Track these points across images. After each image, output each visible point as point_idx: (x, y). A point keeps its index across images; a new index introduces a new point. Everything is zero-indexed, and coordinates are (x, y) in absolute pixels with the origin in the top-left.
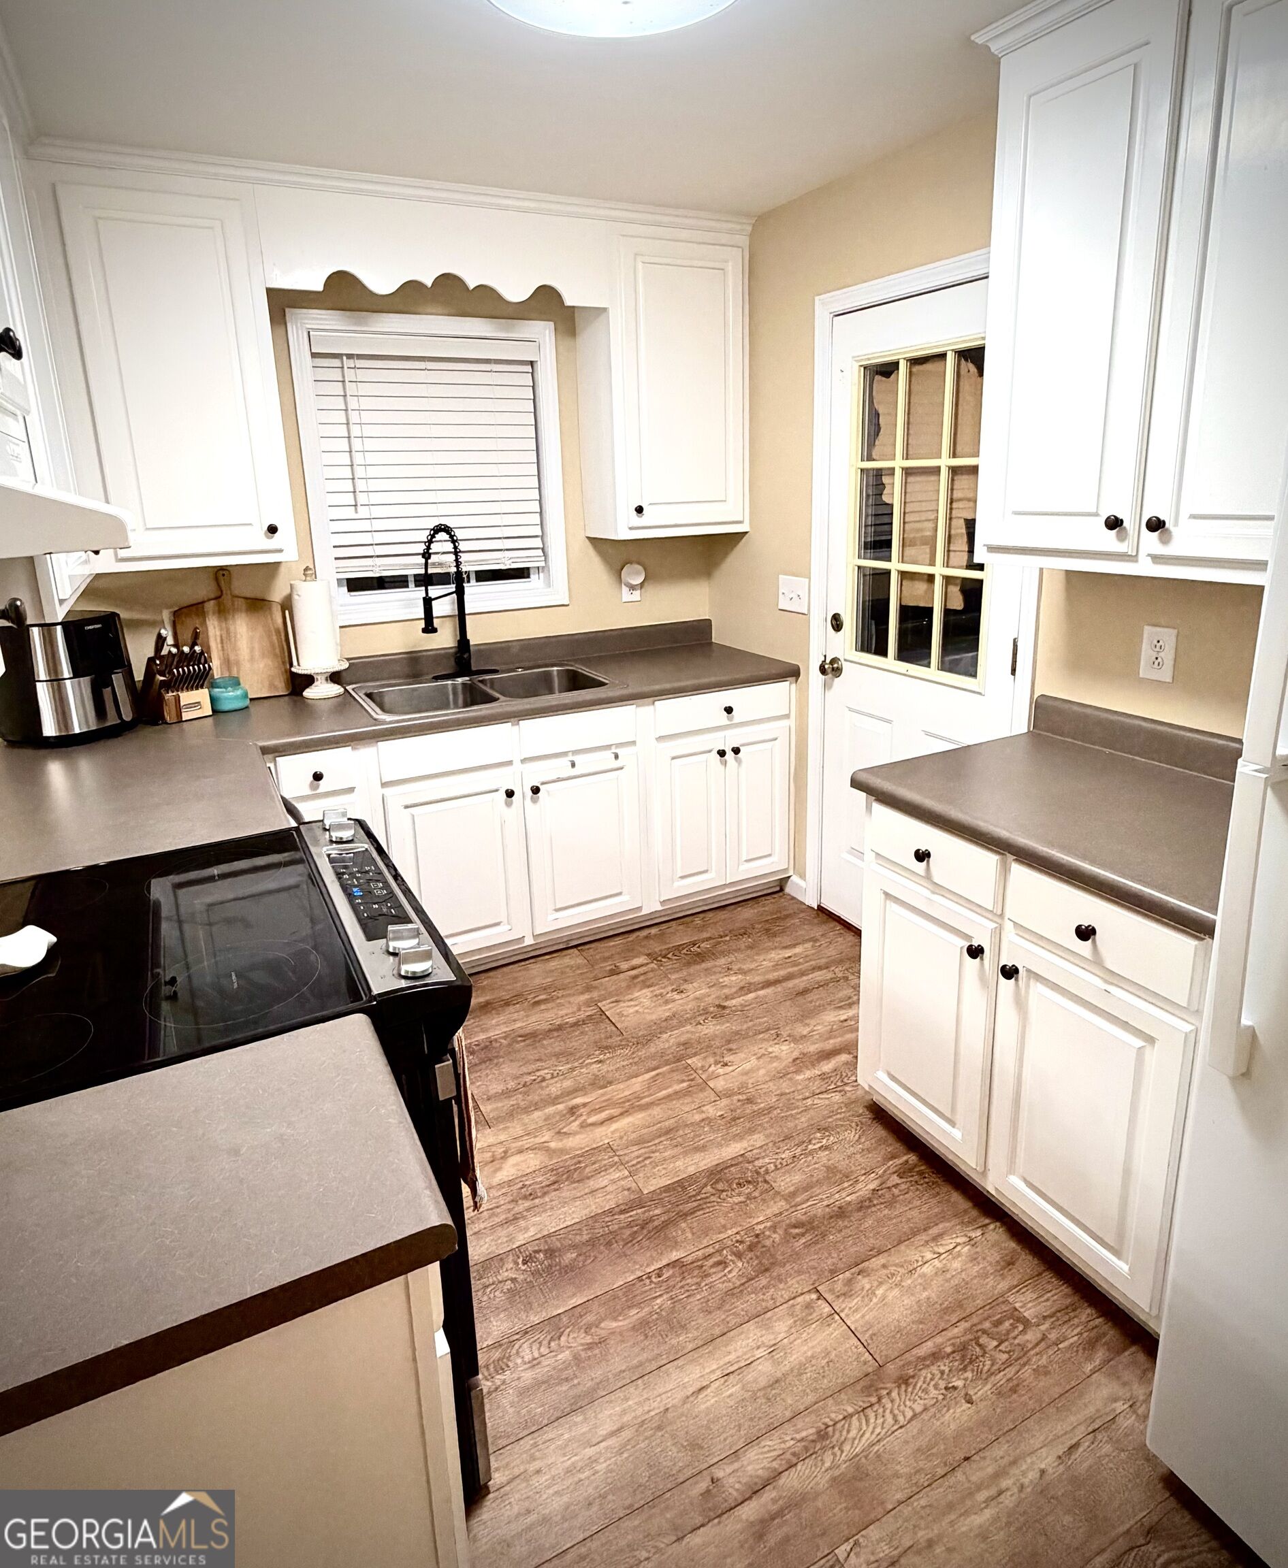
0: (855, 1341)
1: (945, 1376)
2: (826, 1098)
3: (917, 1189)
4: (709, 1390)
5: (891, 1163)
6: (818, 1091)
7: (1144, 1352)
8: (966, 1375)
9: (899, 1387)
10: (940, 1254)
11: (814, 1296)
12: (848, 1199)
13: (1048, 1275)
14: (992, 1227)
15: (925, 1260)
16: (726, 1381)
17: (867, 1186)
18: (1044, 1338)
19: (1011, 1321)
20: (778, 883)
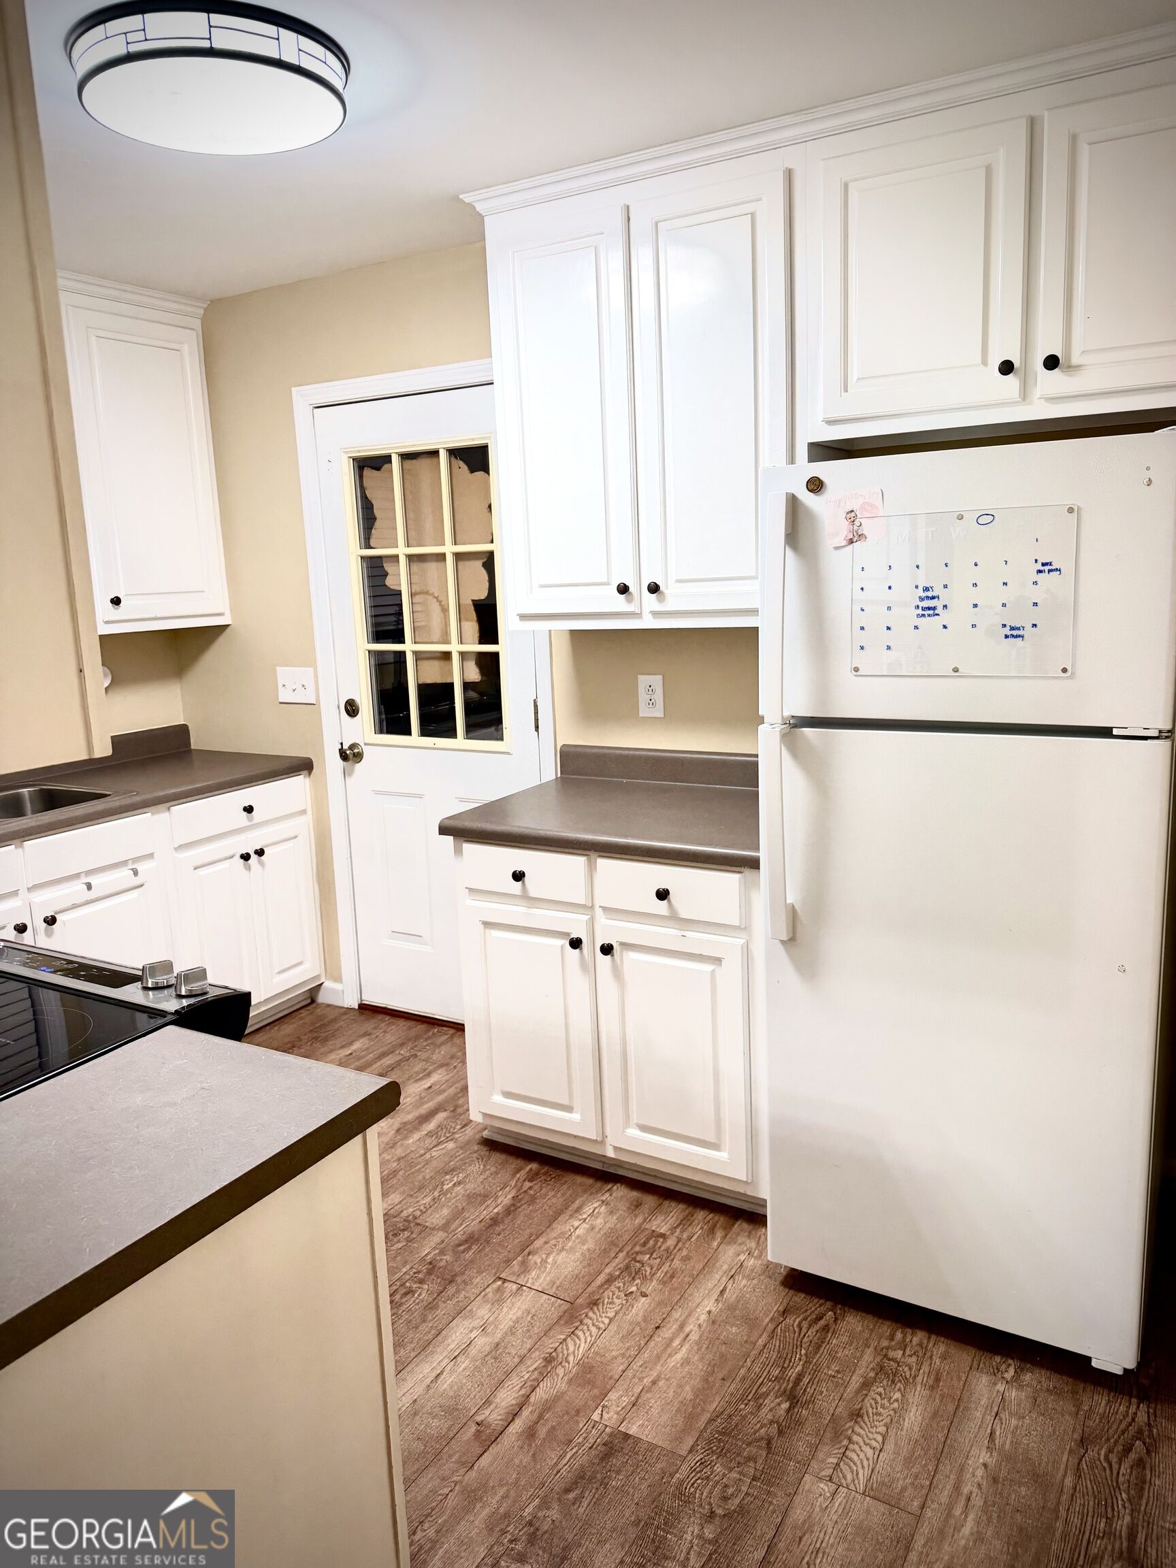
0: (547, 1296)
1: (622, 1289)
2: (443, 1149)
3: (548, 1185)
4: (445, 1374)
5: (518, 1175)
6: (432, 1146)
7: (746, 1222)
8: (636, 1282)
9: (592, 1309)
10: (586, 1219)
11: (499, 1283)
12: (495, 1211)
13: (667, 1203)
14: (615, 1187)
15: (575, 1227)
16: (456, 1363)
17: (505, 1198)
18: (679, 1240)
19: (653, 1239)
20: (308, 995)
